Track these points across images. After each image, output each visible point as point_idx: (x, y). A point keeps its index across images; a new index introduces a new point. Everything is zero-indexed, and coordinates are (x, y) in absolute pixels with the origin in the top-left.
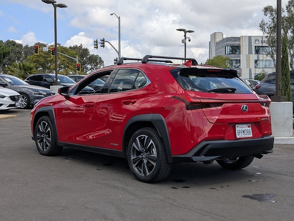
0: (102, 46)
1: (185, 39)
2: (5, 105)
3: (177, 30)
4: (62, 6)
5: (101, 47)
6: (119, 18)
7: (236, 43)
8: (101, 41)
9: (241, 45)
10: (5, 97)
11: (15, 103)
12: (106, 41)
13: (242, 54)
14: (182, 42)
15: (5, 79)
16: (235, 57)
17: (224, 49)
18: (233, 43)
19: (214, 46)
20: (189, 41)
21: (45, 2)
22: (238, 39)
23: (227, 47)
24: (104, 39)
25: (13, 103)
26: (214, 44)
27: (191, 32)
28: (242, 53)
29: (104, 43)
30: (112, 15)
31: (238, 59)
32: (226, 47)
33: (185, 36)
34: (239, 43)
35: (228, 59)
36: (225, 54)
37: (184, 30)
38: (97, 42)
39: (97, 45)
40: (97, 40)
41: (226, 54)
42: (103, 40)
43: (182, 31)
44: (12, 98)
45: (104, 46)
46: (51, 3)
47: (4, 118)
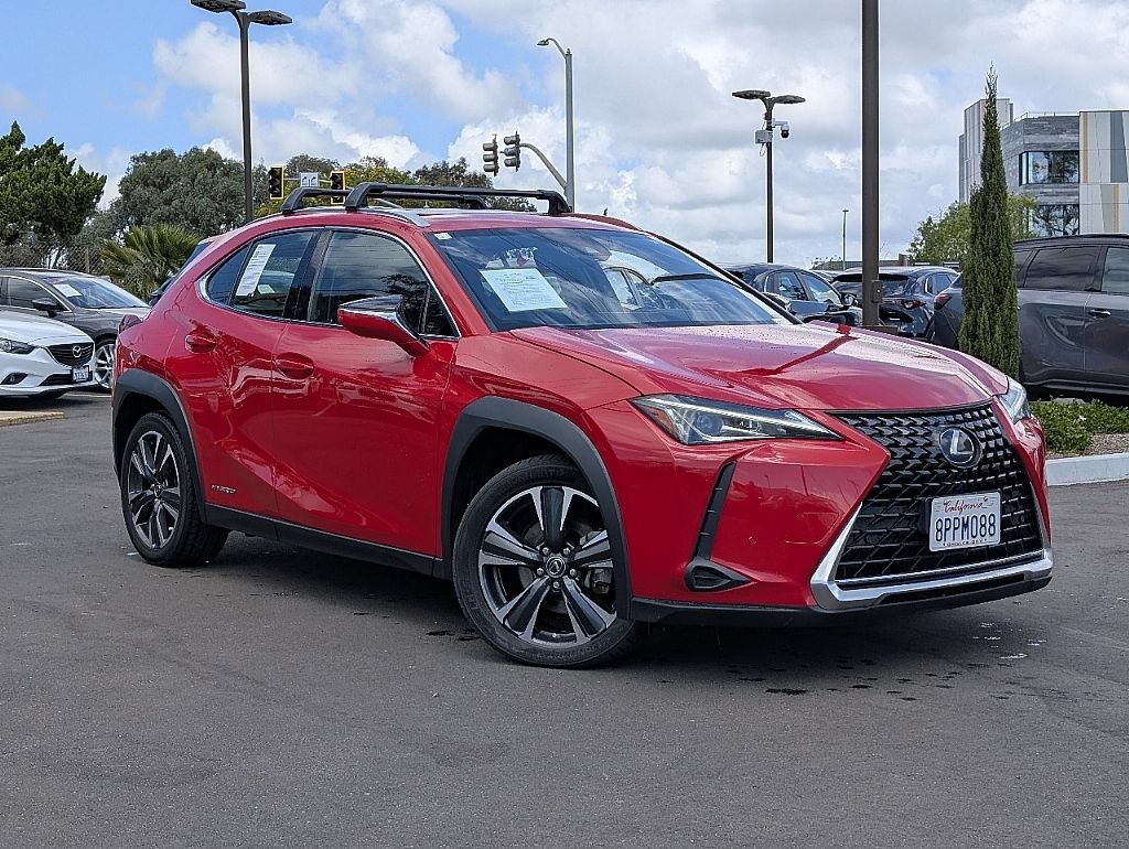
0: (509, 162)
1: (769, 128)
2: (32, 378)
3: (734, 94)
4: (271, 19)
5: (507, 165)
6: (568, 55)
7: (1063, 140)
8: (507, 144)
9: (1081, 148)
10: (30, 349)
11: (72, 371)
12: (526, 146)
13: (1085, 182)
14: (758, 142)
15: (56, 286)
16: (1058, 194)
17: (1015, 164)
18: (1050, 139)
19: (976, 152)
20: (785, 135)
21: (201, 5)
22: (1071, 123)
23: (1024, 155)
24: (517, 136)
25: (64, 370)
26: (977, 142)
27: (791, 102)
28: (1086, 177)
29: (516, 153)
30: (545, 43)
31: (1072, 200)
32: (1021, 156)
33: (768, 116)
34: (1073, 138)
35: (1028, 205)
36: (1021, 184)
37: (762, 96)
38: (494, 148)
39: (495, 160)
40: (494, 141)
41: (1024, 182)
42: (516, 141)
43: (757, 97)
44: (61, 353)
45: (516, 164)
46: (226, 10)
47: (10, 423)
